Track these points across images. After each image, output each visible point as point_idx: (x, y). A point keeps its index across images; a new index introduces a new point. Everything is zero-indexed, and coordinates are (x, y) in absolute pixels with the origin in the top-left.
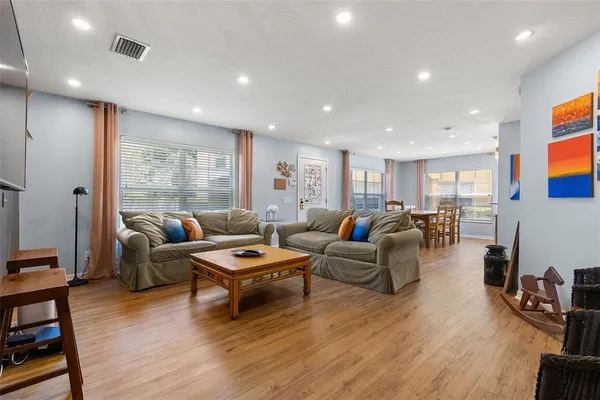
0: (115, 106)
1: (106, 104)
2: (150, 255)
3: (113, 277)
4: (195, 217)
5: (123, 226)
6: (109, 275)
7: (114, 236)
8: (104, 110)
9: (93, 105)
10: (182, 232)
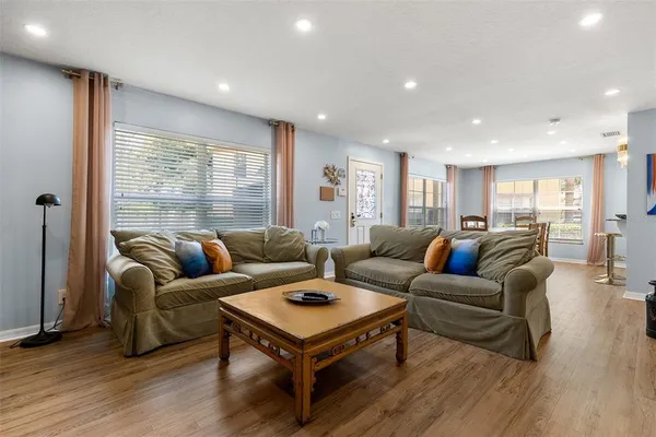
0: (106, 79)
1: (92, 74)
2: (156, 298)
3: (101, 327)
4: (219, 237)
5: (116, 252)
6: (94, 323)
7: (103, 267)
8: (89, 83)
9: (73, 74)
10: (204, 262)
